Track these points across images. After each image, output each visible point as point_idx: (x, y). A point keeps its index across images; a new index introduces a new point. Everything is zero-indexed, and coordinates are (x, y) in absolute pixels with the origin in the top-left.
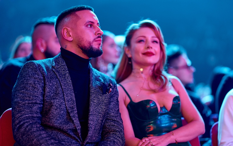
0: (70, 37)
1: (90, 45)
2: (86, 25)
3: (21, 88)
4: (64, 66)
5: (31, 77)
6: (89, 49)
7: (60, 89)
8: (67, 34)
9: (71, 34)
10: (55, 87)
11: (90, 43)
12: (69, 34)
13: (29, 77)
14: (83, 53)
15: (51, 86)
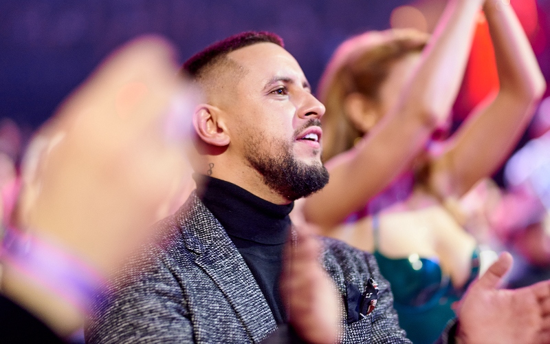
0: (222, 135)
1: (287, 153)
2: (266, 90)
3: (122, 332)
4: (221, 239)
5: (145, 290)
6: (285, 165)
7: (235, 325)
8: (208, 126)
9: (222, 124)
10: (221, 320)
11: (285, 148)
12: (217, 124)
13: (136, 291)
14: (266, 183)
15: (206, 318)
